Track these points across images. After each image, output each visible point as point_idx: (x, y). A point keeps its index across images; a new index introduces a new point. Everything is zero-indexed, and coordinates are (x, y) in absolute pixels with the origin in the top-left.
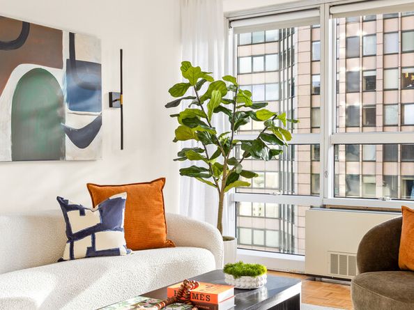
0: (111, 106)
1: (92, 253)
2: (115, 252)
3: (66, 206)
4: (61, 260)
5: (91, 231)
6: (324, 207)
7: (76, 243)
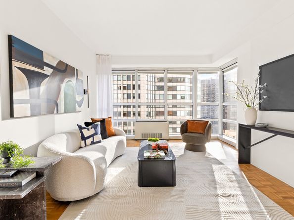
0: (85, 94)
1: (93, 143)
2: (100, 142)
3: (80, 128)
4: (81, 147)
5: (92, 136)
6: (137, 122)
7: (87, 140)
